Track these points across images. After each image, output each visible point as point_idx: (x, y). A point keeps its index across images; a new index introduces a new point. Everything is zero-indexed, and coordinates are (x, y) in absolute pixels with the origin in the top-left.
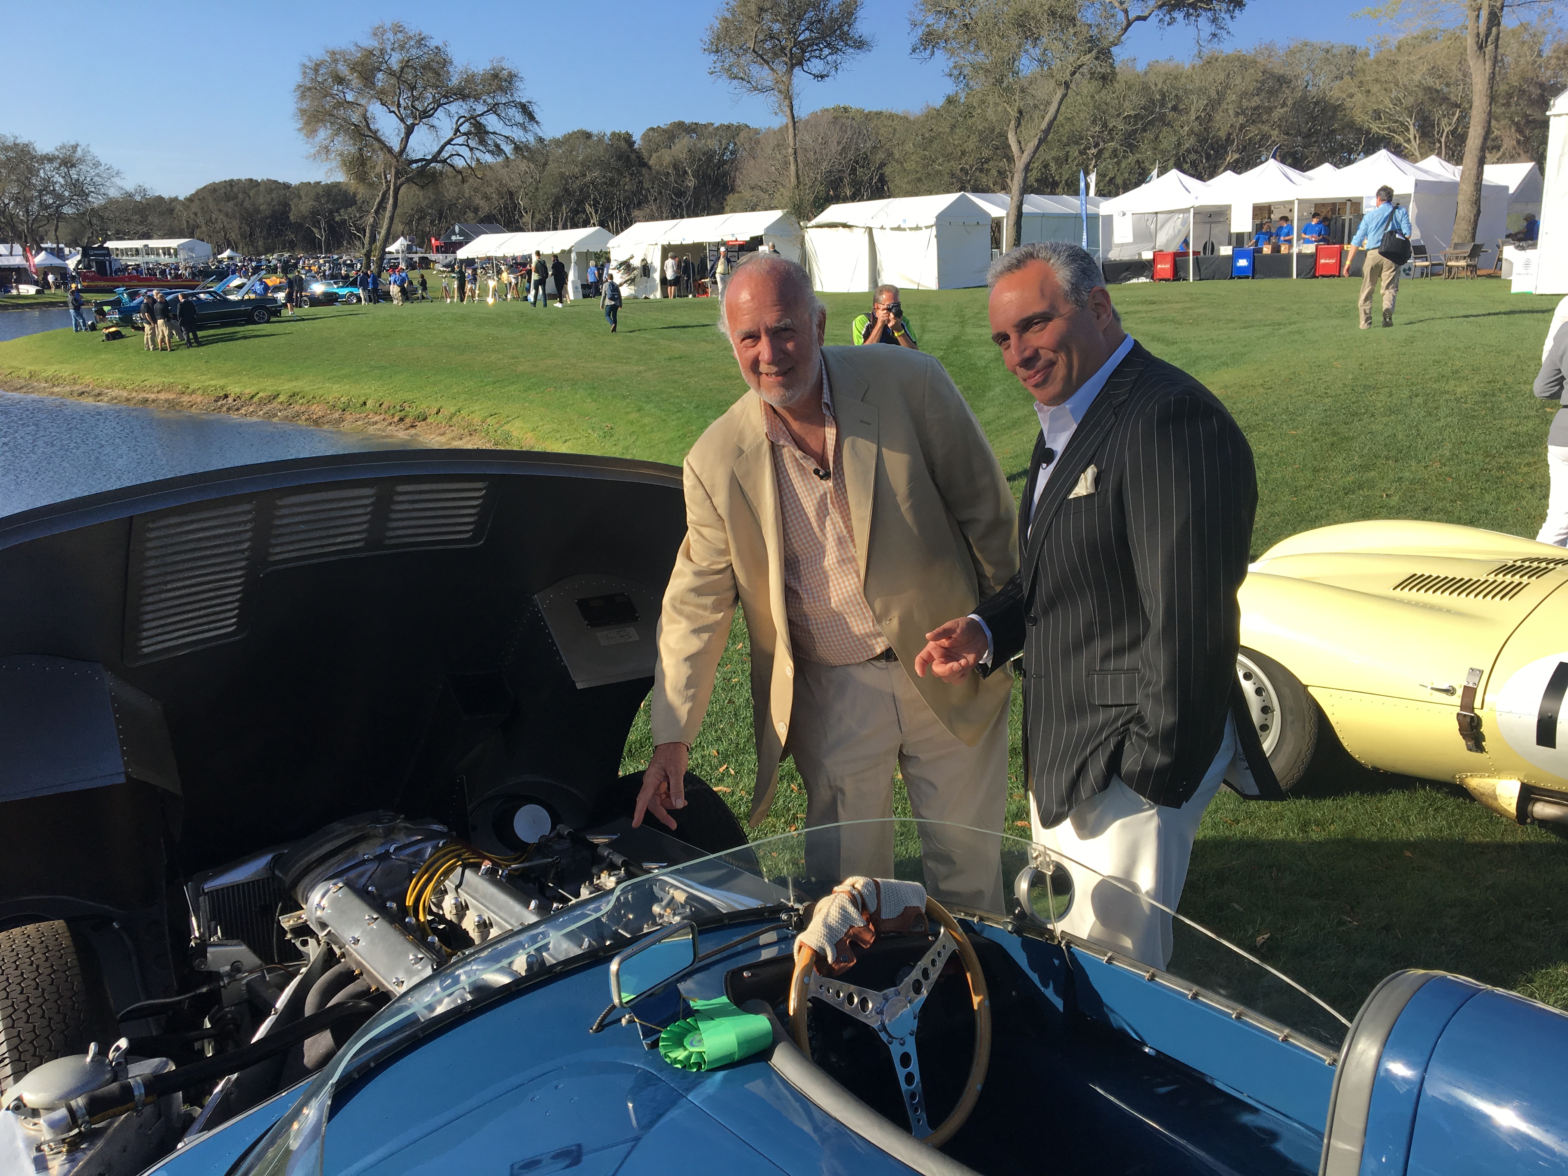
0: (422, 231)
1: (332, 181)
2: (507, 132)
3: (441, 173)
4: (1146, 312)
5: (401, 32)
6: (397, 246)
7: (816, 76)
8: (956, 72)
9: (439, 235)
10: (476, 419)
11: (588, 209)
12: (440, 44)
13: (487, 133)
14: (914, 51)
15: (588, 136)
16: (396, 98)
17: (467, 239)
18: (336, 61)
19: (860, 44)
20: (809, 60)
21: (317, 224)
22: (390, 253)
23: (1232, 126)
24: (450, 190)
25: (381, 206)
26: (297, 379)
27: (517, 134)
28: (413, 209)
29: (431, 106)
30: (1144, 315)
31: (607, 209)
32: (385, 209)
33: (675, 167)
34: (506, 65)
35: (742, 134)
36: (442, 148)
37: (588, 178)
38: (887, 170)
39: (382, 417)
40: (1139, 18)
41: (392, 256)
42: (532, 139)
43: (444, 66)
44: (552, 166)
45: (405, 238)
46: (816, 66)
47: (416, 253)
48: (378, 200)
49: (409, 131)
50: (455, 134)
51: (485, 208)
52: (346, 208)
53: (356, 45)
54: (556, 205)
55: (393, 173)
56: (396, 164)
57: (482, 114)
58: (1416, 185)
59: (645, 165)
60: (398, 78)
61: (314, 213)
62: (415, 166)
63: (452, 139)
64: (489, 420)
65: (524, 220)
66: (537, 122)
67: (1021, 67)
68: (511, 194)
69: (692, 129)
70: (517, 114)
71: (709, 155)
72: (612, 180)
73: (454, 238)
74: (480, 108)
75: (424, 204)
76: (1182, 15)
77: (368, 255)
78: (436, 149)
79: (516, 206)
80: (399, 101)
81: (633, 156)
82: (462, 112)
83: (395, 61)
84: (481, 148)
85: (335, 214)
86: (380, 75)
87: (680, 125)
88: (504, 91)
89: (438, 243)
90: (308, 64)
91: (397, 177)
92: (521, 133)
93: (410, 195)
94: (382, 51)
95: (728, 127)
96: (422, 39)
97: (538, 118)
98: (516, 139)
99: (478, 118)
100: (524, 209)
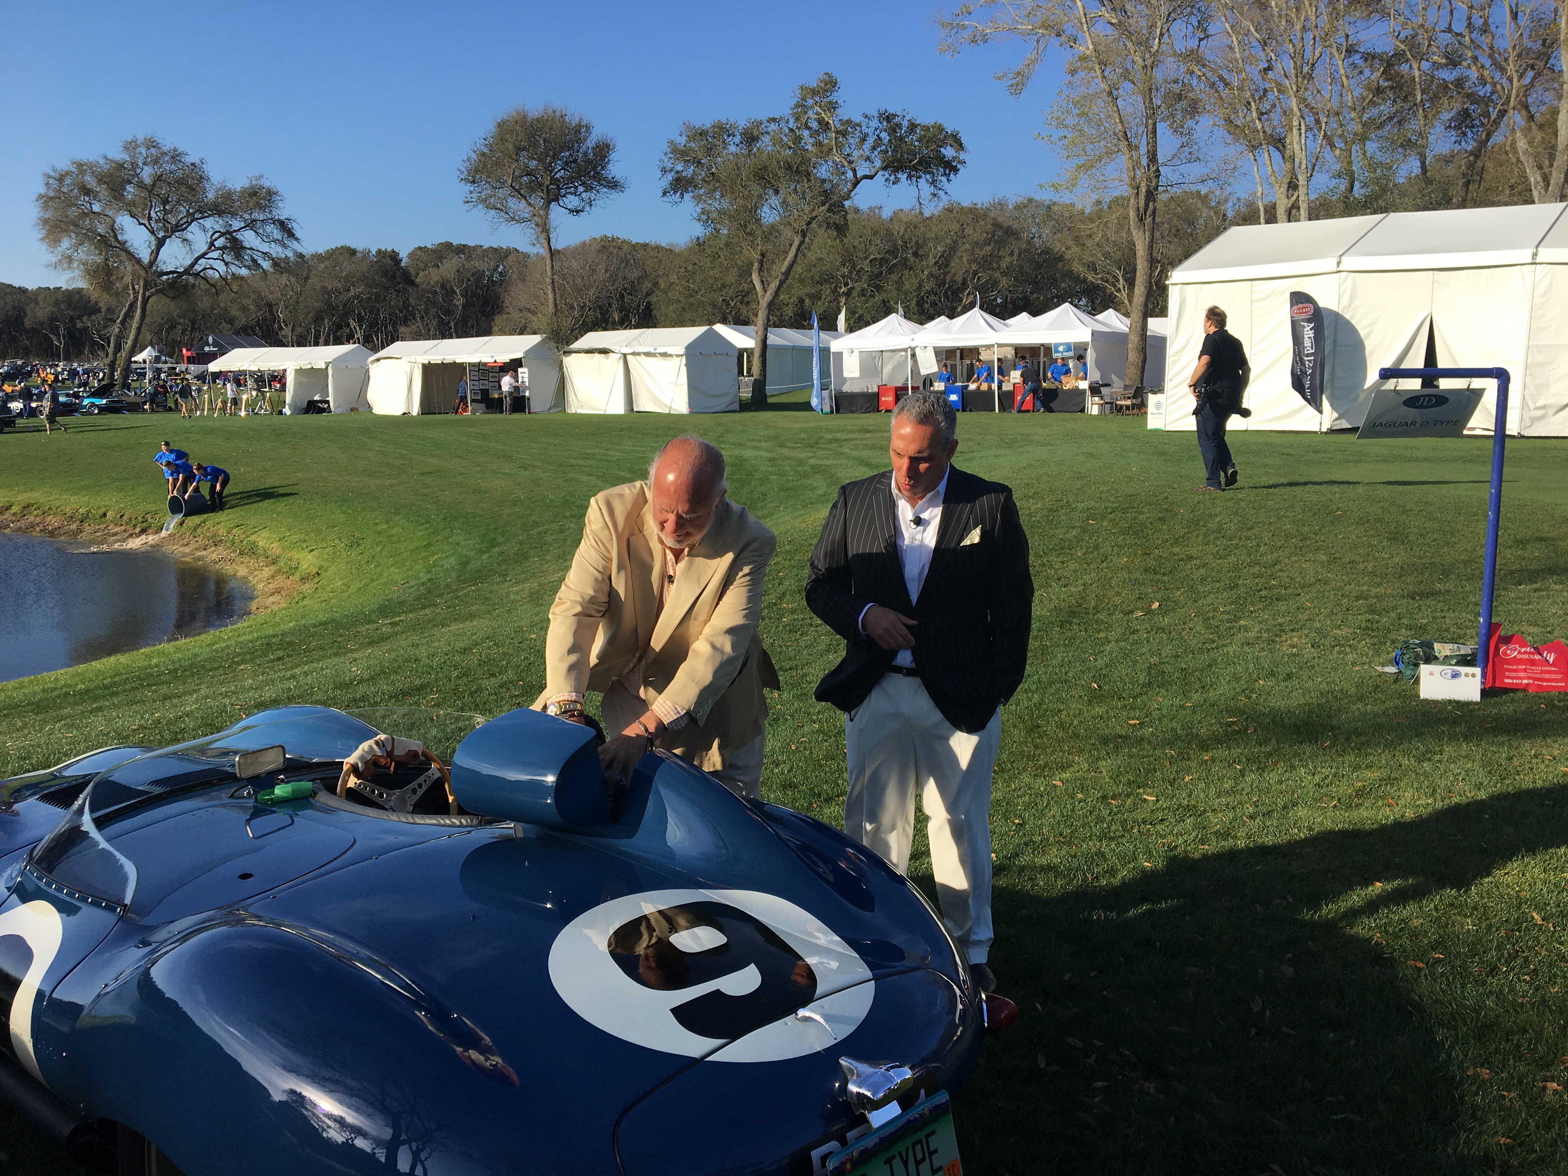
0: (173, 340)
1: (74, 286)
2: (265, 248)
3: (193, 285)
4: (861, 439)
5: (154, 147)
6: (145, 355)
7: (571, 211)
8: (704, 217)
9: (192, 346)
10: (222, 530)
11: (353, 324)
12: (197, 161)
13: (245, 248)
14: (665, 194)
15: (352, 252)
16: (147, 212)
17: (222, 351)
18: (82, 172)
19: (614, 185)
20: (564, 196)
21: (55, 330)
22: (136, 362)
23: (966, 271)
24: (204, 303)
25: (129, 315)
26: (32, 490)
27: (276, 251)
28: (163, 319)
29: (185, 220)
30: (859, 442)
31: (373, 325)
32: (132, 317)
33: (443, 287)
34: (266, 184)
35: (511, 258)
36: (197, 259)
37: (352, 293)
38: (653, 299)
39: (123, 528)
40: (866, 177)
41: (138, 366)
42: (290, 254)
43: (201, 182)
44: (313, 280)
45: (153, 347)
46: (572, 201)
47: (166, 362)
48: (124, 310)
49: (161, 243)
50: (210, 248)
51: (242, 320)
52: (90, 315)
53: (105, 157)
54: (318, 319)
55: (142, 283)
56: (144, 275)
57: (239, 230)
58: (1093, 334)
59: (412, 283)
60: (150, 192)
61: (53, 319)
62: (165, 277)
63: (206, 254)
64: (234, 531)
65: (283, 333)
66: (297, 239)
67: (763, 214)
68: (270, 305)
69: (461, 249)
70: (275, 231)
71: (478, 275)
72: (378, 296)
73: (207, 349)
74: (237, 224)
75: (175, 314)
76: (905, 176)
77: (112, 366)
78: (188, 262)
79: (274, 318)
80: (150, 214)
81: (398, 274)
82: (217, 227)
83: (147, 174)
84: (236, 262)
85: (78, 321)
86: (130, 188)
87: (448, 246)
88: (262, 208)
89: (189, 354)
90: (52, 173)
91: (146, 289)
92: (279, 249)
93: (159, 305)
94: (134, 165)
95: (495, 250)
96: (178, 155)
97: (297, 235)
98: (274, 255)
99: (234, 234)
100: (284, 322)
